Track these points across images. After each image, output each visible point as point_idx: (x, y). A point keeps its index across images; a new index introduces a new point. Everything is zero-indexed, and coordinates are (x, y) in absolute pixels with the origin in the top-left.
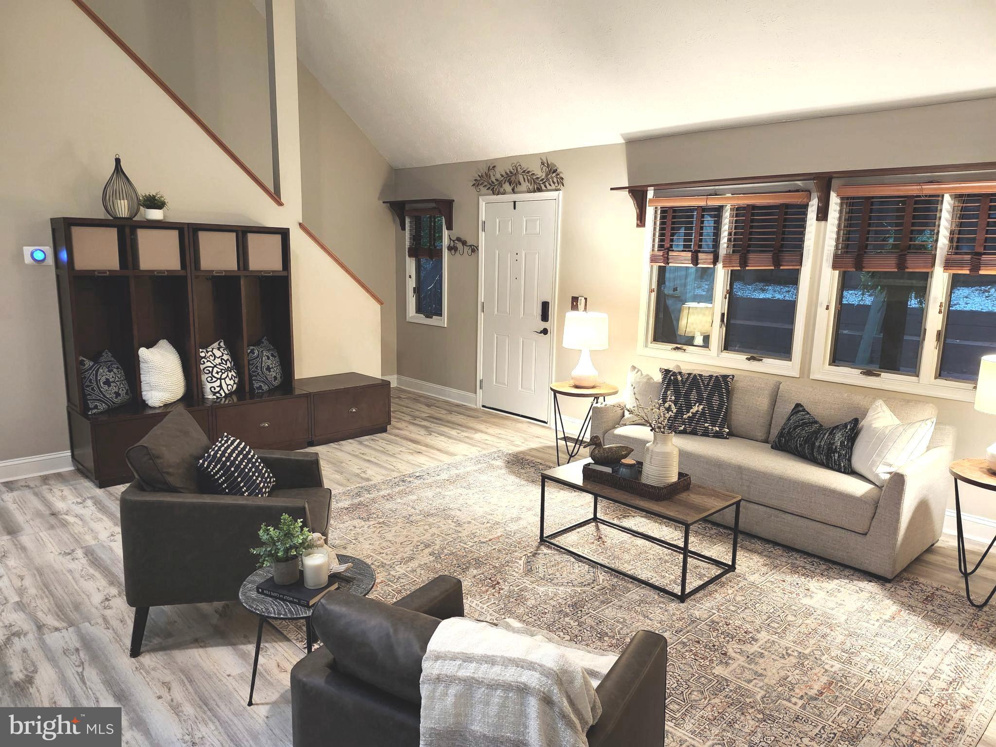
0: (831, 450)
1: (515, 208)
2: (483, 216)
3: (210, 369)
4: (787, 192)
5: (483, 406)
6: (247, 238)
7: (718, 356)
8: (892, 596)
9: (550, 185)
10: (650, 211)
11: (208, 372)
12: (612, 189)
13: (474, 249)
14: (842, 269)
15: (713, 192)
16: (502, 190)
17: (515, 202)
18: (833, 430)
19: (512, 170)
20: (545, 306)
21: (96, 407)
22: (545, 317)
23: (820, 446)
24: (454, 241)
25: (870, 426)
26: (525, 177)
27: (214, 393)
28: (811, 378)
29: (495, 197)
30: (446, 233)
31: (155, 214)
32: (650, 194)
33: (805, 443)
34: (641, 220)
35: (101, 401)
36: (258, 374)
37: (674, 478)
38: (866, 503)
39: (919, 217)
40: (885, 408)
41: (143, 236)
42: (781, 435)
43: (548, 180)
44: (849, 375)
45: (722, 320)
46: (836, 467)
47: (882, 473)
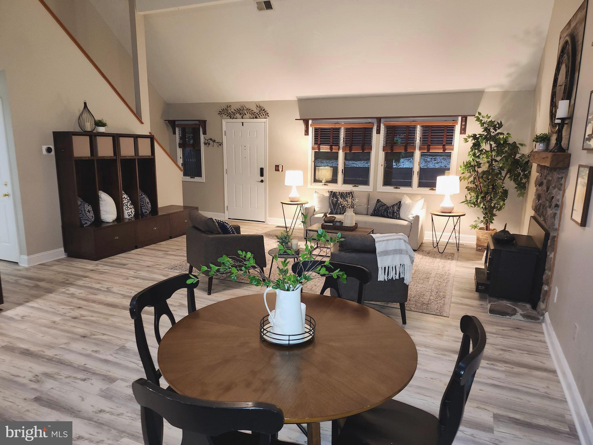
0: (394, 213)
1: (243, 125)
2: (224, 129)
3: (126, 204)
4: (365, 123)
5: (229, 219)
6: (138, 140)
7: (341, 186)
8: (419, 254)
9: (262, 116)
10: (311, 129)
11: (126, 205)
12: (296, 120)
13: (221, 144)
14: (385, 152)
15: (337, 122)
16: (235, 117)
17: (243, 123)
18: (393, 206)
19: (241, 108)
20: (262, 170)
21: (86, 223)
22: (262, 175)
23: (390, 212)
24: (207, 140)
25: (405, 203)
26: (248, 111)
27: (129, 215)
28: (377, 191)
29: (231, 120)
30: (202, 136)
31: (102, 129)
32: (310, 122)
33: (385, 211)
34: (307, 133)
35: (88, 220)
36: (144, 206)
37: (354, 224)
38: (408, 227)
39: (410, 133)
40: (407, 197)
41: (99, 139)
42: (375, 210)
43: (260, 114)
44: (390, 189)
45: (342, 172)
46: (396, 218)
47: (411, 217)
